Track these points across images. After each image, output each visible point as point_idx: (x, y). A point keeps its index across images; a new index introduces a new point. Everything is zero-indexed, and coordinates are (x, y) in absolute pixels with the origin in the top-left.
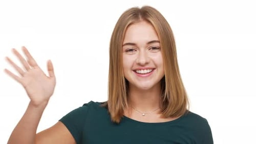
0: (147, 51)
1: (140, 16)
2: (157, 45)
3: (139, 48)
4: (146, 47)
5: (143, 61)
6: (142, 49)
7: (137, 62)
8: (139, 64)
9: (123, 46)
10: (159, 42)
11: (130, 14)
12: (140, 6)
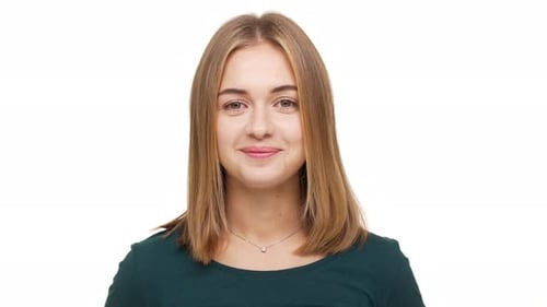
0: (271, 107)
1: (258, 34)
2: (291, 94)
3: (253, 102)
4: (268, 100)
5: (260, 129)
6: (260, 104)
7: (249, 131)
8: (252, 136)
9: (219, 94)
10: (296, 88)
11: (237, 28)
12: (259, 13)
